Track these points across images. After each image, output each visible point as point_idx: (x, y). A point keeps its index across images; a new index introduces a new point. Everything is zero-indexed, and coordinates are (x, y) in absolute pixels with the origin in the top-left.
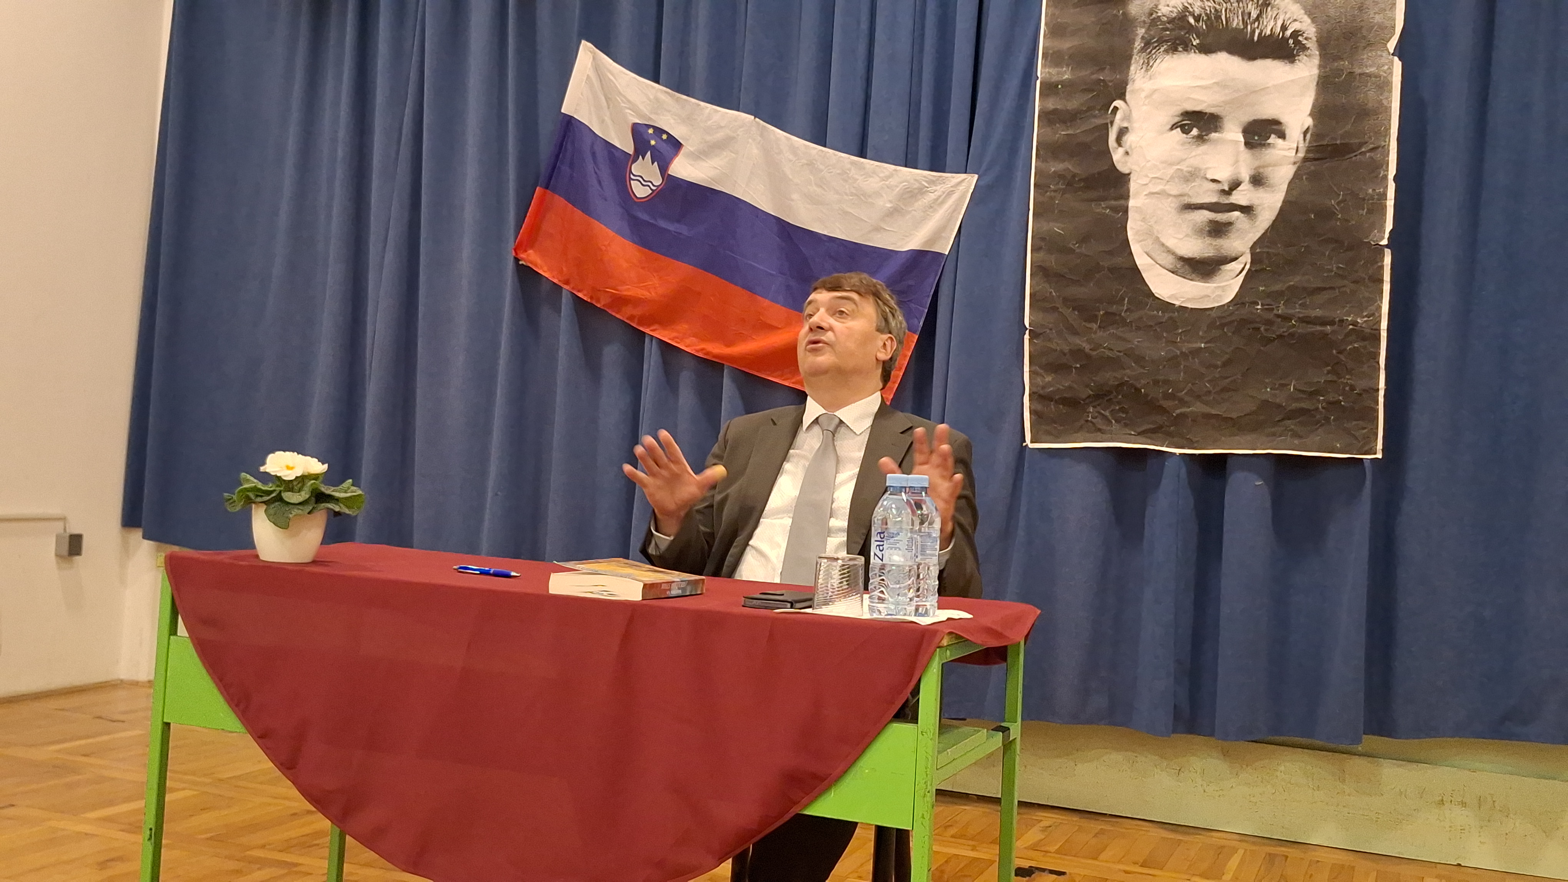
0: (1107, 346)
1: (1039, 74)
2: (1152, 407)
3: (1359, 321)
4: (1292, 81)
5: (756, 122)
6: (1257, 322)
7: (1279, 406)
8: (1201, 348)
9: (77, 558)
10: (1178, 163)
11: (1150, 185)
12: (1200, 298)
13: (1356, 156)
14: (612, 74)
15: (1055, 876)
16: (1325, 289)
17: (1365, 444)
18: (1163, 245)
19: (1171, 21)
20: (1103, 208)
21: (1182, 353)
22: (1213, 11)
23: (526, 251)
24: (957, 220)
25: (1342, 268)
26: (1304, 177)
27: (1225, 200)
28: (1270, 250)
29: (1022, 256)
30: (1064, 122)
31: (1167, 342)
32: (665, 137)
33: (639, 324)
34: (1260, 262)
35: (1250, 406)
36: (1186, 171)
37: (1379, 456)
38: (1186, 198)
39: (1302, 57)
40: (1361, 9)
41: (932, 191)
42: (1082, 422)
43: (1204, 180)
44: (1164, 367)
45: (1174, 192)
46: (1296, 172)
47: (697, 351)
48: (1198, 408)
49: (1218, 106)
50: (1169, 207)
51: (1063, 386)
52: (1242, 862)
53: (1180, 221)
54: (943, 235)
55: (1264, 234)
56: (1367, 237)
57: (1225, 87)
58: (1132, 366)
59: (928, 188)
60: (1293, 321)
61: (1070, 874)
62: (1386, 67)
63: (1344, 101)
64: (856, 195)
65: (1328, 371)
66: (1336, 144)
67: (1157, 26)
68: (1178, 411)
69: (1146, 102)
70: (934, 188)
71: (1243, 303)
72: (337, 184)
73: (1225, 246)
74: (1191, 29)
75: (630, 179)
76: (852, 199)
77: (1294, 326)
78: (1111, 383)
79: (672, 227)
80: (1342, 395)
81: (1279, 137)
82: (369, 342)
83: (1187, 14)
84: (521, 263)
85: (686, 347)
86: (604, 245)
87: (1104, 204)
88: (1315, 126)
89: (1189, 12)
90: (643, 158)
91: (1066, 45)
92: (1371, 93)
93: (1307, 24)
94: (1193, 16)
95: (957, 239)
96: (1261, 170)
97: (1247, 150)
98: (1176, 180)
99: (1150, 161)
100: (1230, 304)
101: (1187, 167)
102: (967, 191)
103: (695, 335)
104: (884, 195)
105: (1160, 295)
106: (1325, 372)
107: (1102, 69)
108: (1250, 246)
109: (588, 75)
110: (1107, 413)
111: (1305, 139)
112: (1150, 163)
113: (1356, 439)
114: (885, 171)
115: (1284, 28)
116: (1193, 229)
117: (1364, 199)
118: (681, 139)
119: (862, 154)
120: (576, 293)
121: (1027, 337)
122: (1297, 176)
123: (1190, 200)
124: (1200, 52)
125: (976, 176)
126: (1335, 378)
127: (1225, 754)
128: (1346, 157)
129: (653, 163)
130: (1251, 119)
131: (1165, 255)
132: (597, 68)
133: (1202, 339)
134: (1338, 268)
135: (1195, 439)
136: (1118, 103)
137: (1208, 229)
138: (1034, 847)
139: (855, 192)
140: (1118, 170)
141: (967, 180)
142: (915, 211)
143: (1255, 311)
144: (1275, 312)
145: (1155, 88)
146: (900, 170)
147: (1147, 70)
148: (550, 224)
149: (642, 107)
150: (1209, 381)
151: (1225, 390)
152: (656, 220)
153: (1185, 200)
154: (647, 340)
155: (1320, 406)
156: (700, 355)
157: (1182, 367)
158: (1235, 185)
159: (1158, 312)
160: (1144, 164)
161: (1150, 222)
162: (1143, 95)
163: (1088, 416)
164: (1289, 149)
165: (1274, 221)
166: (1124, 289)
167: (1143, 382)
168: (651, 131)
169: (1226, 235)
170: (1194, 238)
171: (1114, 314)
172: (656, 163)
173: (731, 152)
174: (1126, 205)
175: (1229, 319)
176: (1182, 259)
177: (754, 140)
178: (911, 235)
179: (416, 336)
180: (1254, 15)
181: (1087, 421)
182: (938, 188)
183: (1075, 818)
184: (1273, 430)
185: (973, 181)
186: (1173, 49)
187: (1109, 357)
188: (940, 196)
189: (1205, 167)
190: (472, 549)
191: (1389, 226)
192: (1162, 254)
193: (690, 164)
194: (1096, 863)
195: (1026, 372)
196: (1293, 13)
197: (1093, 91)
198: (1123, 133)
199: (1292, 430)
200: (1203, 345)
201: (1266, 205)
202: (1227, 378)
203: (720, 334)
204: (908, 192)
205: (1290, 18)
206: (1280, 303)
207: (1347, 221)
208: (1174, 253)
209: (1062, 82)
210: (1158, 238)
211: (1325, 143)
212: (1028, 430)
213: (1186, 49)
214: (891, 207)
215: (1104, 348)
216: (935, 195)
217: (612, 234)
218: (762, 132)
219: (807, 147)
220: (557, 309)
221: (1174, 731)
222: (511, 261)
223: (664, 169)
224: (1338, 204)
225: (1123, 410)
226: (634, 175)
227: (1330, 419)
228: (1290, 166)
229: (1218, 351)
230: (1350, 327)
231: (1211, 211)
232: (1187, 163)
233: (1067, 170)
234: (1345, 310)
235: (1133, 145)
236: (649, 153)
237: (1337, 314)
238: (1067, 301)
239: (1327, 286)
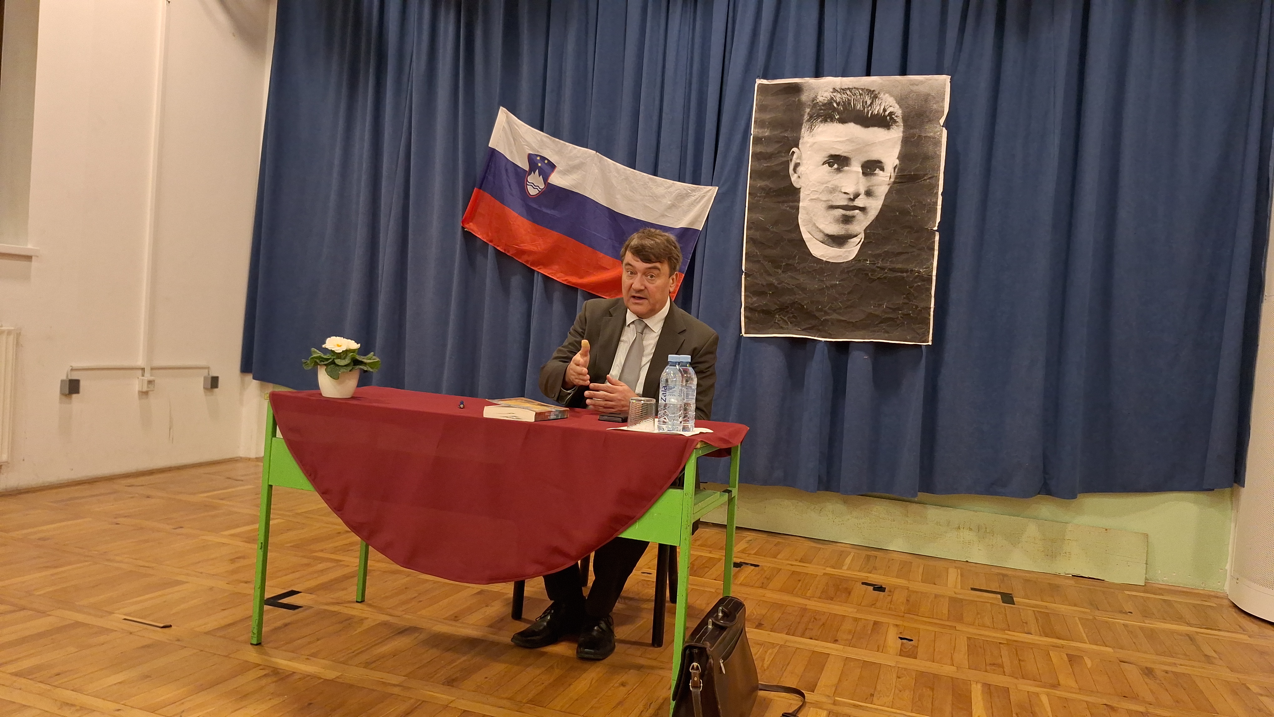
0: (786, 282)
1: (752, 132)
2: (810, 315)
3: (921, 270)
4: (889, 139)
6: (867, 271)
7: (877, 316)
8: (837, 284)
9: (216, 390)
10: (826, 183)
11: (811, 195)
12: (838, 257)
13: (921, 181)
14: (517, 126)
15: (753, 567)
16: (903, 253)
17: (922, 337)
18: (817, 227)
19: (824, 105)
20: (786, 206)
21: (826, 286)
22: (847, 100)
23: (468, 223)
24: (707, 211)
25: (913, 242)
26: (894, 192)
27: (851, 204)
28: (875, 231)
29: (742, 232)
30: (765, 159)
31: (819, 280)
33: (532, 265)
34: (869, 237)
35: (862, 316)
36: (831, 188)
37: (930, 343)
38: (830, 202)
39: (894, 127)
40: (926, 100)
42: (773, 323)
43: (840, 192)
44: (817, 294)
45: (824, 199)
46: (889, 189)
47: (563, 280)
48: (835, 316)
49: (848, 152)
50: (822, 206)
51: (762, 303)
52: (852, 560)
53: (827, 215)
54: (699, 219)
55: (871, 223)
56: (925, 226)
57: (853, 142)
58: (799, 293)
59: (691, 193)
60: (886, 271)
61: (762, 566)
62: (939, 133)
63: (916, 151)
64: (652, 197)
65: (904, 297)
66: (911, 175)
67: (816, 107)
68: (824, 318)
69: (810, 149)
70: (694, 194)
71: (859, 260)
72: (363, 184)
73: (850, 229)
74: (834, 109)
75: (527, 184)
76: (649, 199)
77: (886, 273)
78: (788, 302)
79: (550, 212)
80: (911, 311)
81: (881, 170)
82: (380, 272)
83: (833, 101)
84: (465, 230)
85: (558, 278)
86: (512, 221)
87: (786, 204)
88: (900, 164)
89: (834, 100)
90: (534, 173)
91: (767, 116)
92: (931, 148)
93: (896, 109)
94: (836, 102)
95: (706, 222)
96: (871, 188)
97: (863, 177)
98: (825, 192)
100: (852, 261)
101: (831, 185)
102: (713, 196)
103: (561, 273)
104: (667, 197)
105: (815, 254)
107: (786, 131)
108: (864, 229)
109: (504, 127)
110: (786, 318)
111: (894, 171)
112: (811, 183)
113: (918, 334)
114: (667, 183)
115: (885, 110)
116: (834, 219)
117: (925, 205)
118: (556, 163)
119: (655, 174)
120: (496, 247)
121: (743, 276)
122: (890, 191)
123: (832, 203)
124: (839, 123)
125: (717, 188)
126: (907, 301)
127: (845, 502)
128: (917, 182)
129: (539, 176)
130: (866, 160)
131: (818, 233)
132: (509, 122)
133: (837, 279)
134: (910, 241)
135: (833, 333)
136: (794, 149)
137: (841, 219)
138: (743, 551)
139: (651, 194)
140: (794, 186)
141: (712, 189)
142: (684, 206)
143: (865, 265)
144: (877, 265)
145: (814, 141)
146: (676, 183)
147: (811, 132)
148: (482, 209)
149: (534, 145)
150: (841, 302)
151: (849, 307)
152: (541, 208)
154: (535, 274)
155: (899, 316)
156: (565, 283)
157: (826, 294)
158: (857, 196)
159: (814, 265)
160: (808, 183)
161: (811, 216)
162: (809, 145)
163: (776, 320)
164: (886, 176)
165: (877, 216)
166: (796, 251)
167: (806, 302)
168: (538, 158)
169: (851, 223)
170: (834, 224)
171: (790, 265)
172: (541, 176)
173: (583, 170)
174: (798, 205)
175: (853, 268)
176: (827, 235)
177: (596, 164)
178: (682, 219)
179: (406, 269)
180: (869, 103)
181: (775, 323)
182: (697, 193)
183: (764, 536)
184: (874, 329)
185: (715, 190)
186: (825, 121)
187: (787, 288)
188: (698, 198)
189: (841, 185)
190: (437, 389)
191: (938, 220)
193: (560, 177)
194: (776, 560)
195: (743, 295)
196: (889, 102)
197: (781, 142)
198: (797, 166)
199: (884, 329)
200: (838, 282)
201: (873, 207)
202: (850, 300)
203: (575, 270)
204: (680, 196)
205: (887, 105)
206: (879, 260)
207: (916, 216)
208: (823, 232)
209: (765, 137)
210: (815, 224)
211: (905, 174)
212: (743, 327)
213: (832, 121)
214: (671, 204)
216: (694, 198)
217: (517, 215)
218: (601, 161)
219: (625, 169)
220: (486, 256)
221: (818, 489)
222: (460, 229)
223: (545, 179)
224: (911, 207)
225: (794, 317)
226: (529, 182)
227: (904, 323)
228: (887, 186)
229: (846, 286)
230: (917, 274)
231: (843, 209)
232: (831, 183)
233: (766, 185)
234: (914, 264)
235: (803, 173)
236: (537, 170)
237: (910, 267)
238: (765, 257)
239: (905, 252)
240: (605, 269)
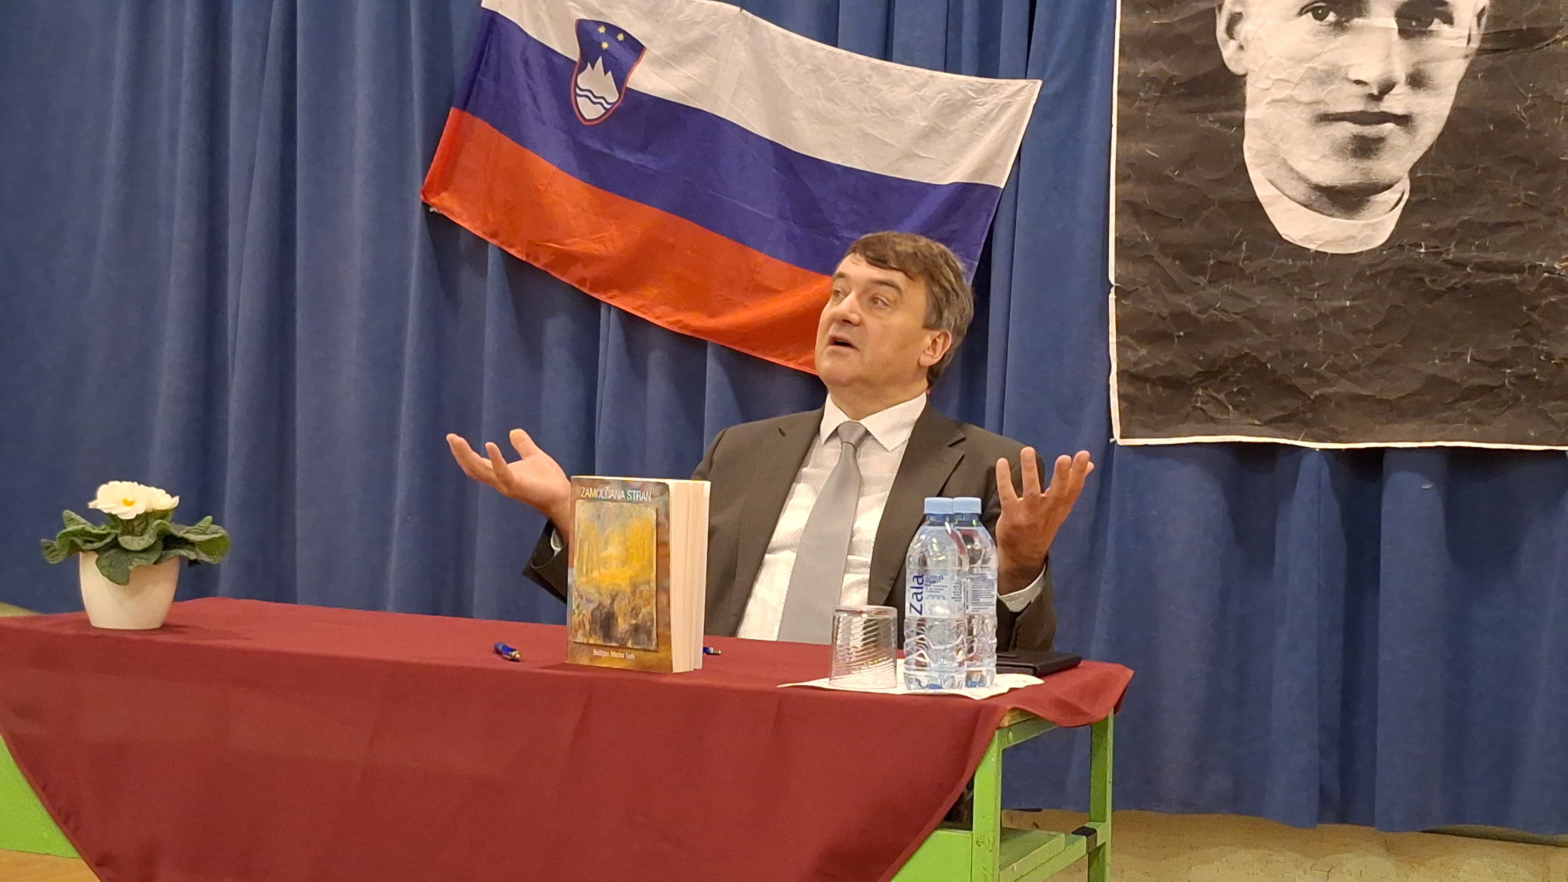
0: (1219, 306)
2: (1281, 387)
3: (1556, 266)
5: (743, 15)
6: (1422, 272)
7: (1451, 383)
8: (1346, 306)
10: (1310, 60)
11: (1273, 90)
12: (1344, 240)
13: (1548, 45)
16: (1510, 224)
18: (1292, 169)
20: (1210, 121)
21: (1320, 314)
23: (439, 194)
24: (1016, 142)
25: (1532, 196)
26: (1479, 76)
27: (1374, 108)
28: (1436, 175)
29: (1104, 188)
30: (1155, 7)
31: (1300, 300)
32: (621, 37)
33: (593, 288)
34: (1424, 189)
35: (1413, 384)
36: (1322, 71)
38: (1321, 106)
41: (981, 104)
42: (1189, 408)
43: (1345, 81)
44: (1297, 333)
45: (1305, 98)
46: (1468, 69)
47: (670, 323)
48: (1344, 387)
50: (1300, 116)
51: (1160, 361)
53: (1314, 137)
54: (998, 162)
55: (1426, 153)
58: (1252, 333)
59: (975, 99)
60: (1468, 270)
64: (880, 111)
65: (1516, 334)
66: (1522, 30)
68: (1317, 392)
70: (984, 99)
71: (1400, 245)
72: (184, 109)
73: (1374, 171)
75: (577, 95)
76: (875, 117)
77: (1469, 275)
78: (1226, 355)
79: (633, 158)
80: (1536, 367)
81: (1445, 22)
84: (431, 210)
85: (657, 318)
86: (542, 185)
87: (1213, 116)
88: (1492, 6)
90: (593, 67)
95: (1014, 169)
96: (1421, 67)
97: (1402, 41)
98: (1308, 82)
99: (1271, 58)
100: (1384, 248)
101: (1322, 64)
102: (1029, 103)
103: (666, 304)
104: (917, 110)
105: (1288, 236)
106: (1513, 337)
108: (1408, 169)
110: (1222, 397)
111: (1479, 24)
112: (1272, 60)
113: (1556, 425)
114: (917, 77)
116: (1332, 147)
118: (644, 39)
119: (886, 55)
120: (507, 250)
121: (1112, 296)
122: (1470, 73)
123: (1326, 109)
125: (1039, 82)
126: (1526, 345)
127: (1390, 850)
128: (1537, 47)
129: (606, 73)
131: (1294, 183)
133: (1347, 295)
134: (1528, 196)
135: (1340, 429)
137: (1350, 147)
139: (878, 106)
140: (1229, 71)
141: (1027, 88)
142: (958, 130)
143: (1416, 257)
144: (1443, 256)
146: (938, 76)
148: (471, 159)
150: (1358, 351)
151: (1379, 362)
152: (611, 149)
153: (1320, 109)
154: (603, 310)
155: (1507, 381)
156: (676, 329)
157: (1321, 332)
158: (1387, 87)
159: (1288, 261)
160: (1265, 61)
161: (1273, 139)
163: (1196, 401)
164: (1459, 38)
165: (1440, 135)
166: (1242, 228)
167: (1269, 353)
168: (602, 30)
169: (1375, 155)
170: (1334, 160)
171: (1228, 264)
172: (610, 73)
173: (711, 56)
174: (1241, 115)
175: (1383, 267)
176: (1317, 188)
177: (741, 39)
178: (954, 163)
179: (293, 310)
181: (1195, 408)
182: (989, 98)
184: (1444, 415)
185: (1035, 89)
187: (1221, 320)
188: (992, 110)
189: (1347, 63)
192: (1292, 181)
193: (657, 74)
195: (1113, 343)
198: (1236, 21)
199: (1469, 414)
200: (1348, 303)
201: (1429, 114)
202: (1382, 346)
203: (700, 300)
204: (950, 105)
206: (1450, 245)
207: (1538, 133)
208: (1308, 180)
210: (1286, 160)
211: (1507, 28)
212: (1116, 421)
214: (926, 127)
215: (1215, 310)
216: (985, 109)
217: (555, 168)
218: (752, 28)
219: (812, 47)
220: (482, 270)
221: (1321, 819)
222: (418, 207)
223: (620, 81)
224: (1526, 109)
225: (1241, 392)
226: (581, 90)
227: (1520, 398)
228: (1461, 61)
229: (1368, 311)
230: (1546, 275)
231: (1355, 123)
232: (1323, 58)
233: (1161, 71)
234: (1538, 252)
235: (1250, 37)
236: (600, 60)
237: (1527, 258)
238: (1164, 247)
239: (1513, 220)
240: (770, 291)
